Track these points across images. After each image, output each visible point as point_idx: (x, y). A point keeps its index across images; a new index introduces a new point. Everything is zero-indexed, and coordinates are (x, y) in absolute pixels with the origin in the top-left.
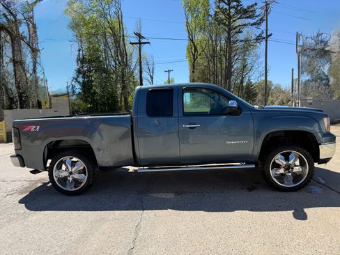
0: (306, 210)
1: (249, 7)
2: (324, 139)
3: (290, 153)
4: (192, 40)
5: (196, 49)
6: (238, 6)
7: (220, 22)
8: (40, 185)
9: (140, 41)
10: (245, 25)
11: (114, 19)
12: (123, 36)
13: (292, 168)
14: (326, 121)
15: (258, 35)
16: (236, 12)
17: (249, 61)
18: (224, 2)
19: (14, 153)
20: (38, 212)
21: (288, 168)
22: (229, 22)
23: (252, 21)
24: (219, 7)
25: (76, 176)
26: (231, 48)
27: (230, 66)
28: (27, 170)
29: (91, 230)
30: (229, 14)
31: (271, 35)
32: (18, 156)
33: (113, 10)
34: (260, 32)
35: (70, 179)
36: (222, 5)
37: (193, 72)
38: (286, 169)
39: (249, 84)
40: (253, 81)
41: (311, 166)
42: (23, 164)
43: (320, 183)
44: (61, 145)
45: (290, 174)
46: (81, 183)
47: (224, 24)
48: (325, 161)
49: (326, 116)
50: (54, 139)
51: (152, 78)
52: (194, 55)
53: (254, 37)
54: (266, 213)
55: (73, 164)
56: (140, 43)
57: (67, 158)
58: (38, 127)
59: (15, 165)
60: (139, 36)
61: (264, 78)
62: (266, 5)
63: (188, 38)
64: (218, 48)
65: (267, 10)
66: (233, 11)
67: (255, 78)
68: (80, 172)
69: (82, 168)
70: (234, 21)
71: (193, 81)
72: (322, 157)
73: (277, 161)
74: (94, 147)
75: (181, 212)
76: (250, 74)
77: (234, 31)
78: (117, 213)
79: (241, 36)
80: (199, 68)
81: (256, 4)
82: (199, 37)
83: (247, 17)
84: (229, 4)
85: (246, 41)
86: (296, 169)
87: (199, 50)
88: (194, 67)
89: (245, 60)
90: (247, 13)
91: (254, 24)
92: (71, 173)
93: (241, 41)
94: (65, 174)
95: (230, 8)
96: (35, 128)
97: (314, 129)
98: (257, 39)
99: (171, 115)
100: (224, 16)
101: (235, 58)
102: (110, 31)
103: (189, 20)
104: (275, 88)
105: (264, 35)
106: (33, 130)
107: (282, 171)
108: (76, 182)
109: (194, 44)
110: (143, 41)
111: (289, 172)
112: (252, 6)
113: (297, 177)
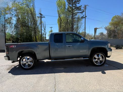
0: (105, 71)
1: (79, 7)
2: (109, 50)
3: (99, 54)
4: (60, 17)
5: (61, 20)
6: (75, 6)
7: (69, 11)
8: (13, 67)
9: (41, 16)
10: (78, 13)
11: (32, 8)
12: (35, 14)
13: (100, 59)
14: (109, 45)
15: (82, 16)
16: (75, 8)
17: (79, 25)
18: (71, 4)
19: (6, 55)
20: (17, 76)
21: (98, 59)
22: (73, 11)
23: (80, 12)
24: (69, 6)
25: (29, 63)
26: (73, 20)
27: (73, 27)
28: (10, 61)
29: (39, 80)
30: (72, 9)
31: (86, 16)
32: (7, 56)
33: (31, 4)
34: (83, 15)
35: (27, 64)
36: (70, 5)
37: (60, 28)
38: (98, 60)
39: (79, 33)
40: (81, 32)
41: (105, 59)
42: (9, 59)
43: (107, 64)
44: (23, 52)
45: (99, 61)
46: (31, 65)
47: (71, 12)
48: (109, 57)
49: (109, 43)
50: (21, 50)
51: (45, 30)
52: (60, 22)
53: (81, 17)
54: (94, 72)
55: (28, 59)
56: (41, 17)
57: (25, 57)
58: (15, 46)
59: (6, 59)
60: (41, 14)
61: (84, 31)
62: (85, 6)
63: (58, 16)
64: (69, 20)
65: (85, 8)
66: (74, 8)
67: (81, 31)
68: (30, 62)
69: (31, 60)
70: (74, 11)
71: (60, 31)
72: (108, 56)
73: (95, 57)
74: (36, 53)
75: (67, 73)
76: (80, 29)
77: (74, 15)
78: (46, 75)
79: (76, 16)
80: (62, 27)
81: (81, 6)
82: (62, 16)
83: (79, 10)
84: (72, 5)
85: (78, 18)
86: (101, 59)
87: (62, 21)
88: (60, 26)
89: (78, 25)
90: (79, 8)
91: (81, 12)
92: (27, 62)
93: (77, 18)
94: (25, 62)
95: (73, 7)
96: (14, 46)
97: (106, 47)
98: (82, 18)
99: (62, 42)
100: (71, 9)
101: (74, 24)
102: (30, 12)
103: (59, 10)
104: (87, 34)
105: (84, 16)
106: (13, 47)
107: (97, 60)
108: (29, 65)
109: (60, 18)
110: (42, 16)
111: (99, 60)
112: (80, 6)
113: (101, 62)
